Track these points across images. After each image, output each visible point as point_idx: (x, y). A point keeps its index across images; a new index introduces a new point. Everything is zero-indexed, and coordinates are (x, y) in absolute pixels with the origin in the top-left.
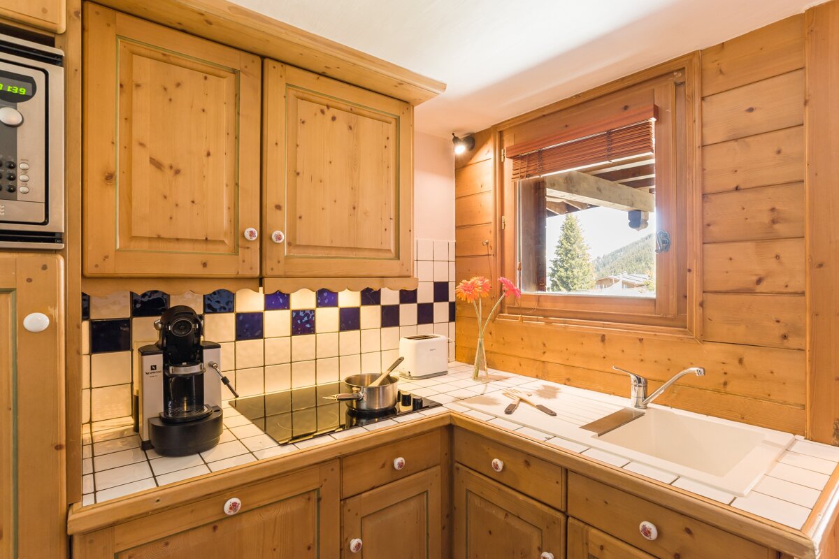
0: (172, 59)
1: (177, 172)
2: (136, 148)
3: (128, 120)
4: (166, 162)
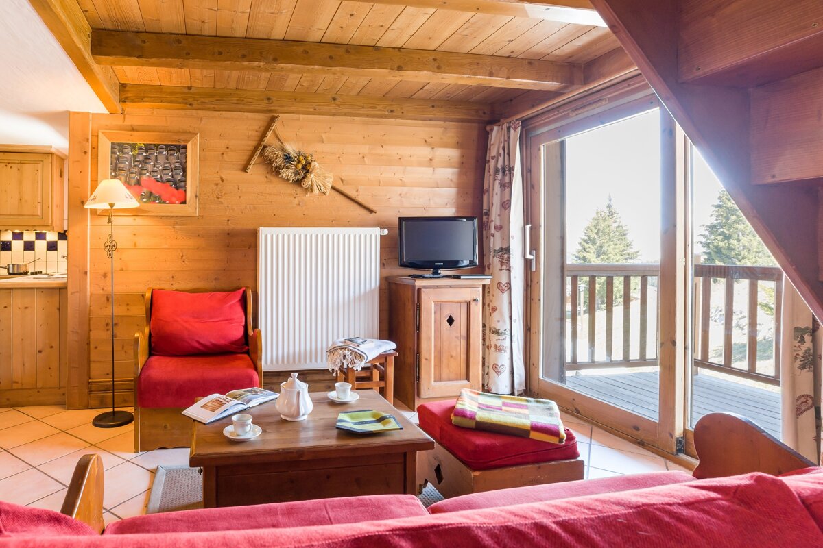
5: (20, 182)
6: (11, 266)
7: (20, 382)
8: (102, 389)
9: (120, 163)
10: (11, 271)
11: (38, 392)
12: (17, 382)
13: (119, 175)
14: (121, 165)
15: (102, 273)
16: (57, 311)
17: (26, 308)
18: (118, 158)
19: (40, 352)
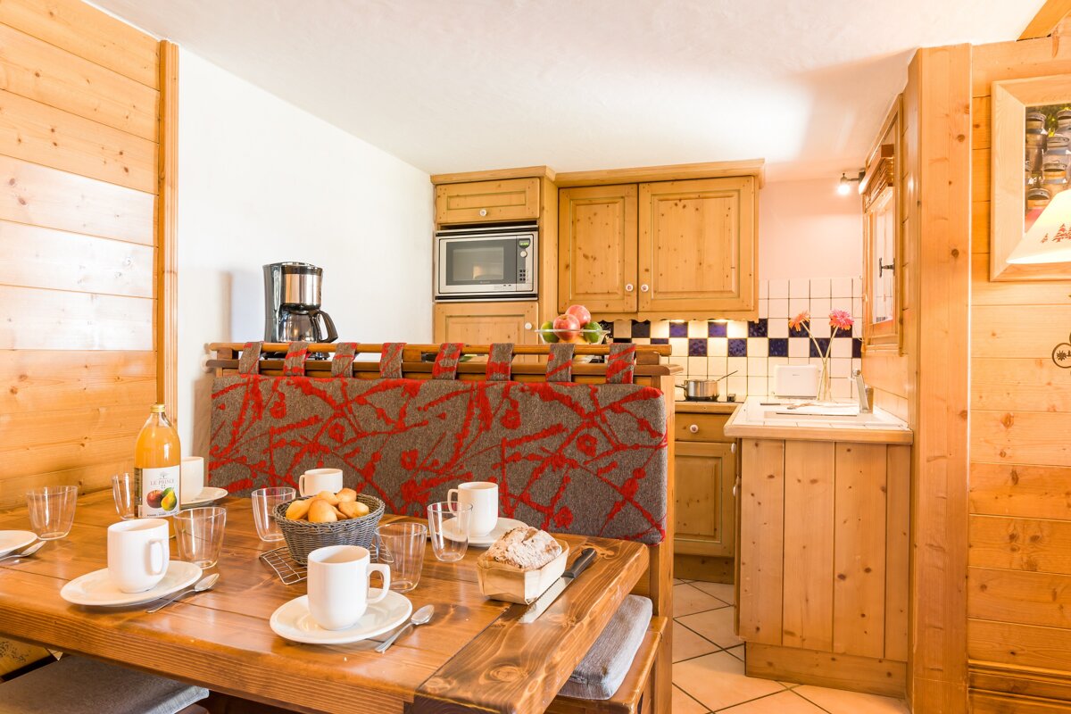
0: (593, 202)
1: (595, 259)
2: (578, 250)
3: (575, 238)
4: (590, 255)
5: (700, 233)
6: (692, 385)
7: (798, 633)
8: (1004, 686)
9: (1051, 153)
10: (692, 394)
11: (833, 659)
12: (792, 634)
13: (1047, 182)
14: (1048, 159)
15: (1000, 415)
16: (882, 493)
17: (814, 481)
18: (1044, 145)
19: (842, 577)
